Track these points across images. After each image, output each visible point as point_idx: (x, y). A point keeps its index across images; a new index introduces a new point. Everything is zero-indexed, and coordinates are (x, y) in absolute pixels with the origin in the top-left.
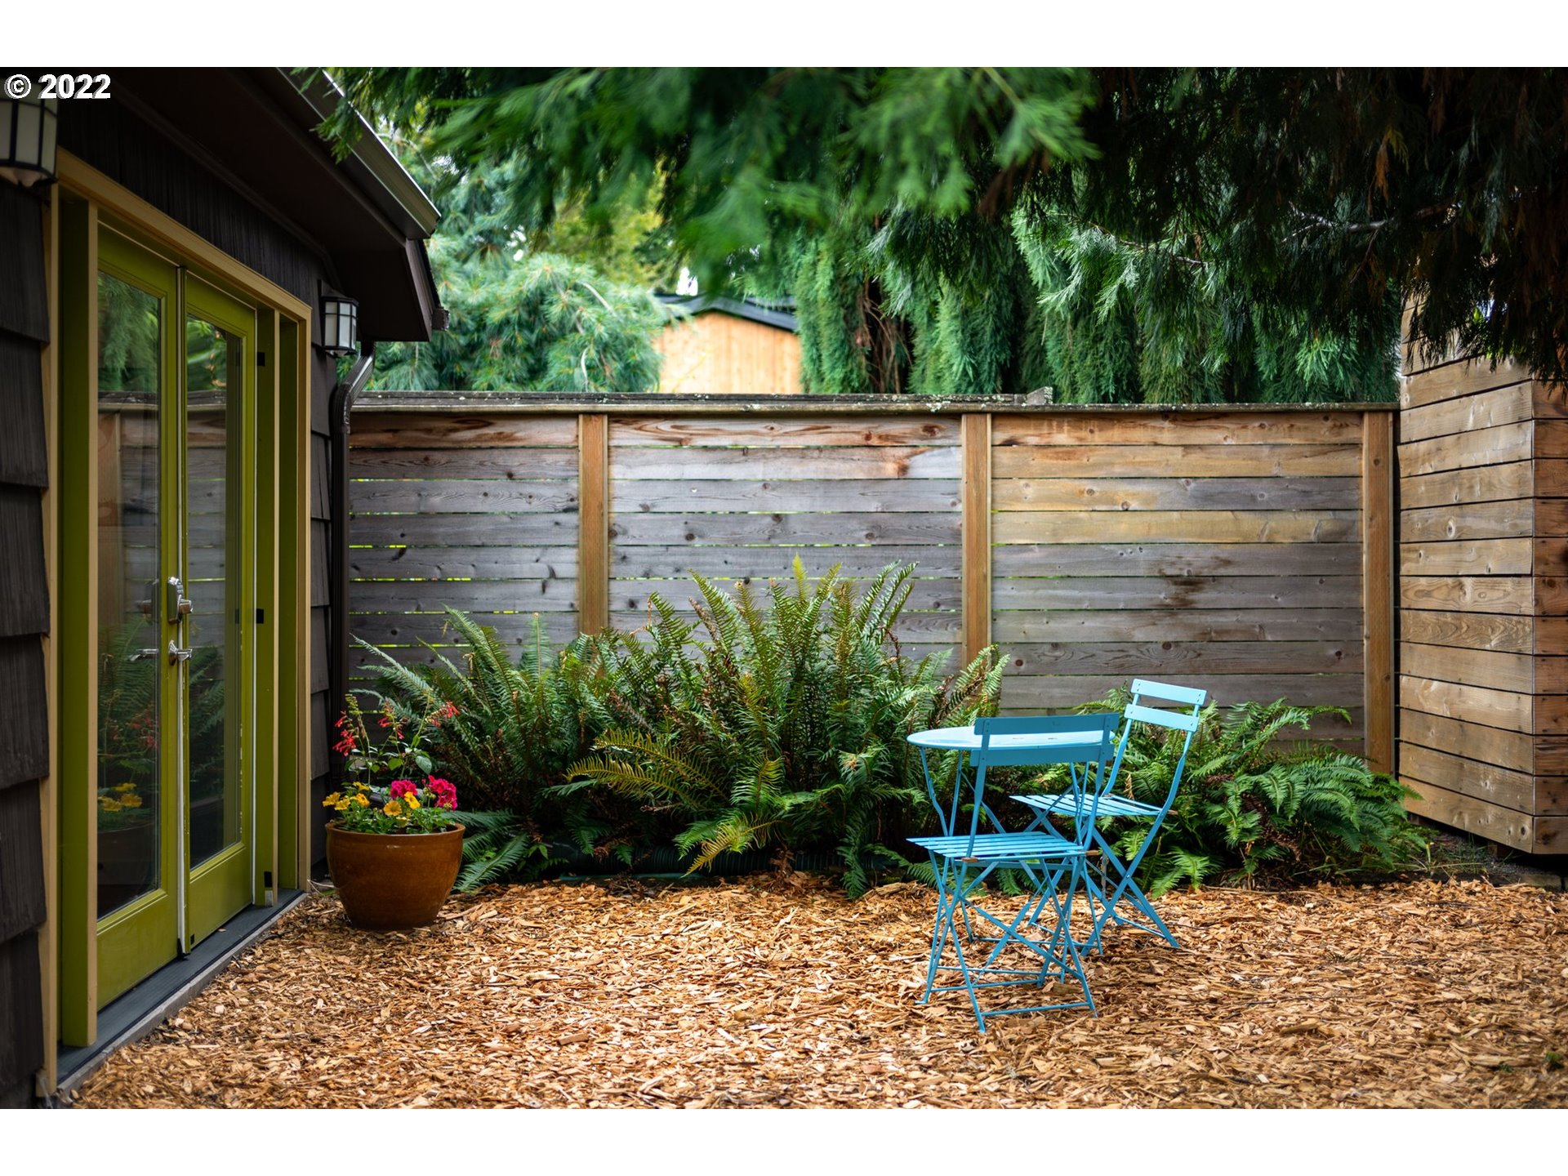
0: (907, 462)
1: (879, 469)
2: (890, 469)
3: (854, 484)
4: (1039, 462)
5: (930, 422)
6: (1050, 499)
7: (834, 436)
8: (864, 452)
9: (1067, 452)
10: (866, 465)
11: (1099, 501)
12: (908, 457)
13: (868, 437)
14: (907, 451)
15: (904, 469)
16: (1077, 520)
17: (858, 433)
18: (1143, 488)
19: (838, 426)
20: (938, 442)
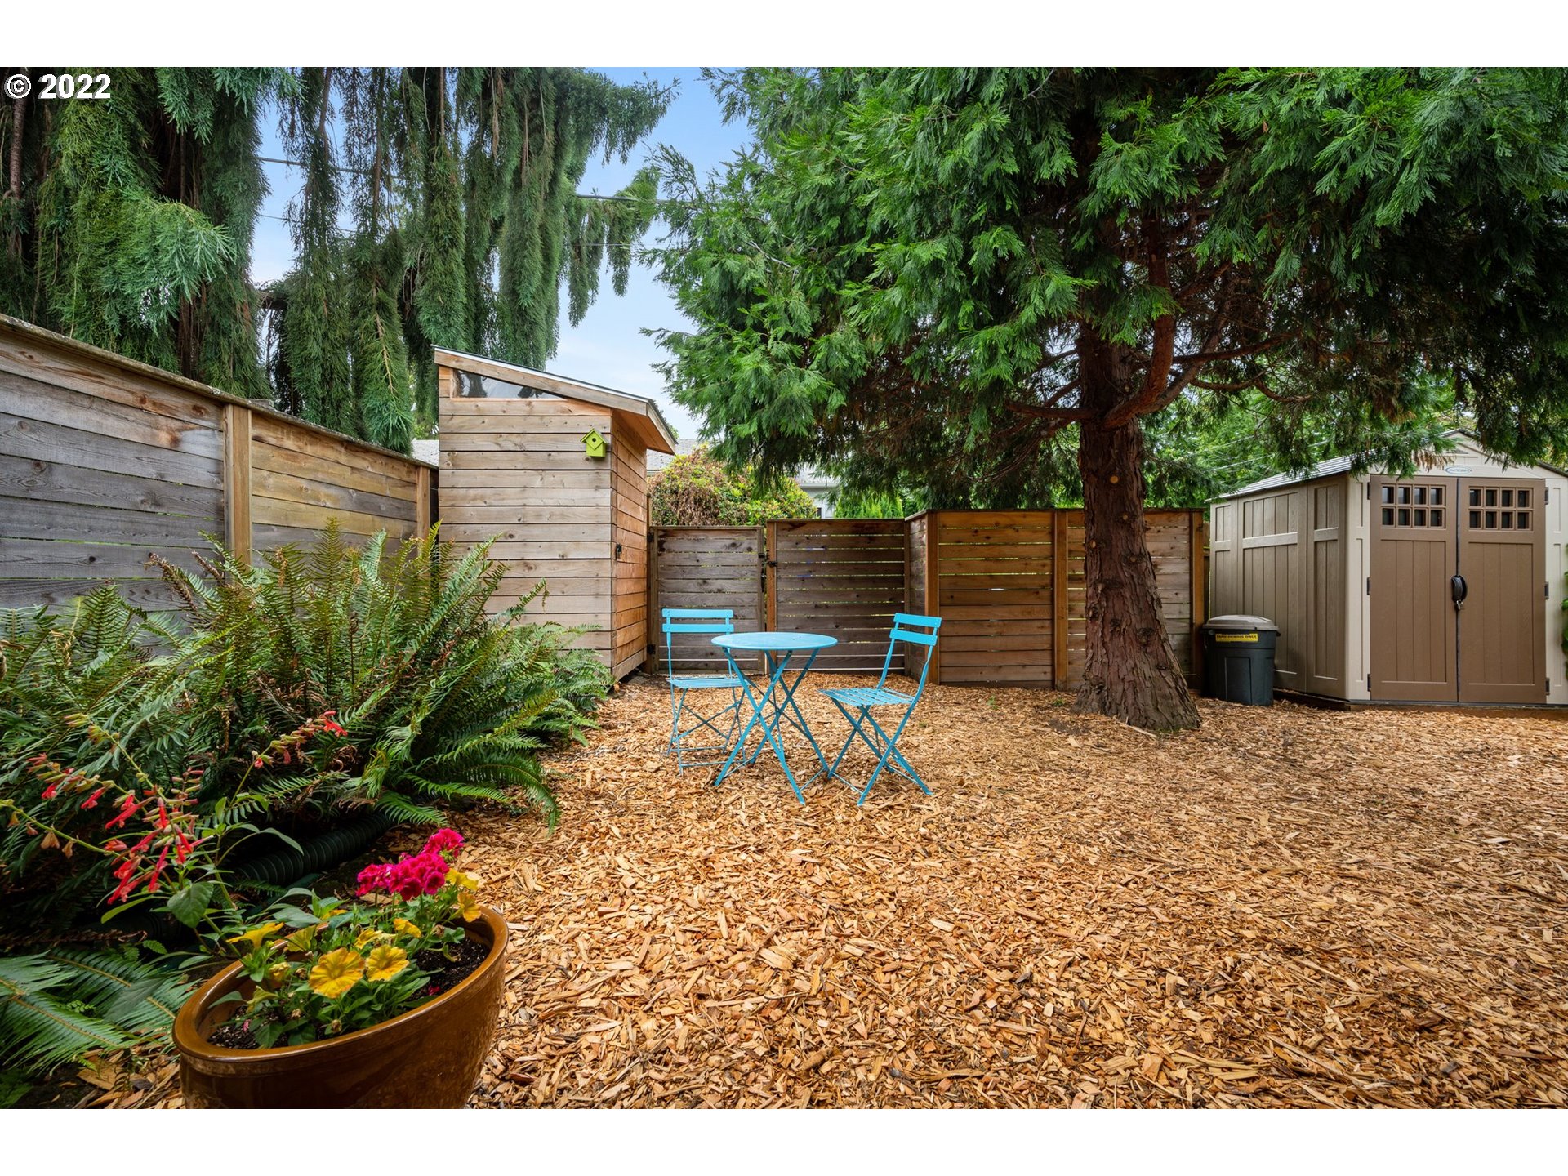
0: (178, 435)
1: (154, 436)
2: (164, 438)
3: (129, 445)
4: (277, 460)
5: (199, 403)
6: (284, 490)
7: (107, 389)
8: (139, 414)
9: (293, 455)
10: (141, 429)
11: (310, 497)
12: (180, 430)
13: (143, 401)
14: (179, 424)
15: (175, 442)
16: (299, 510)
17: (133, 393)
18: (332, 491)
19: (111, 379)
20: (203, 423)
